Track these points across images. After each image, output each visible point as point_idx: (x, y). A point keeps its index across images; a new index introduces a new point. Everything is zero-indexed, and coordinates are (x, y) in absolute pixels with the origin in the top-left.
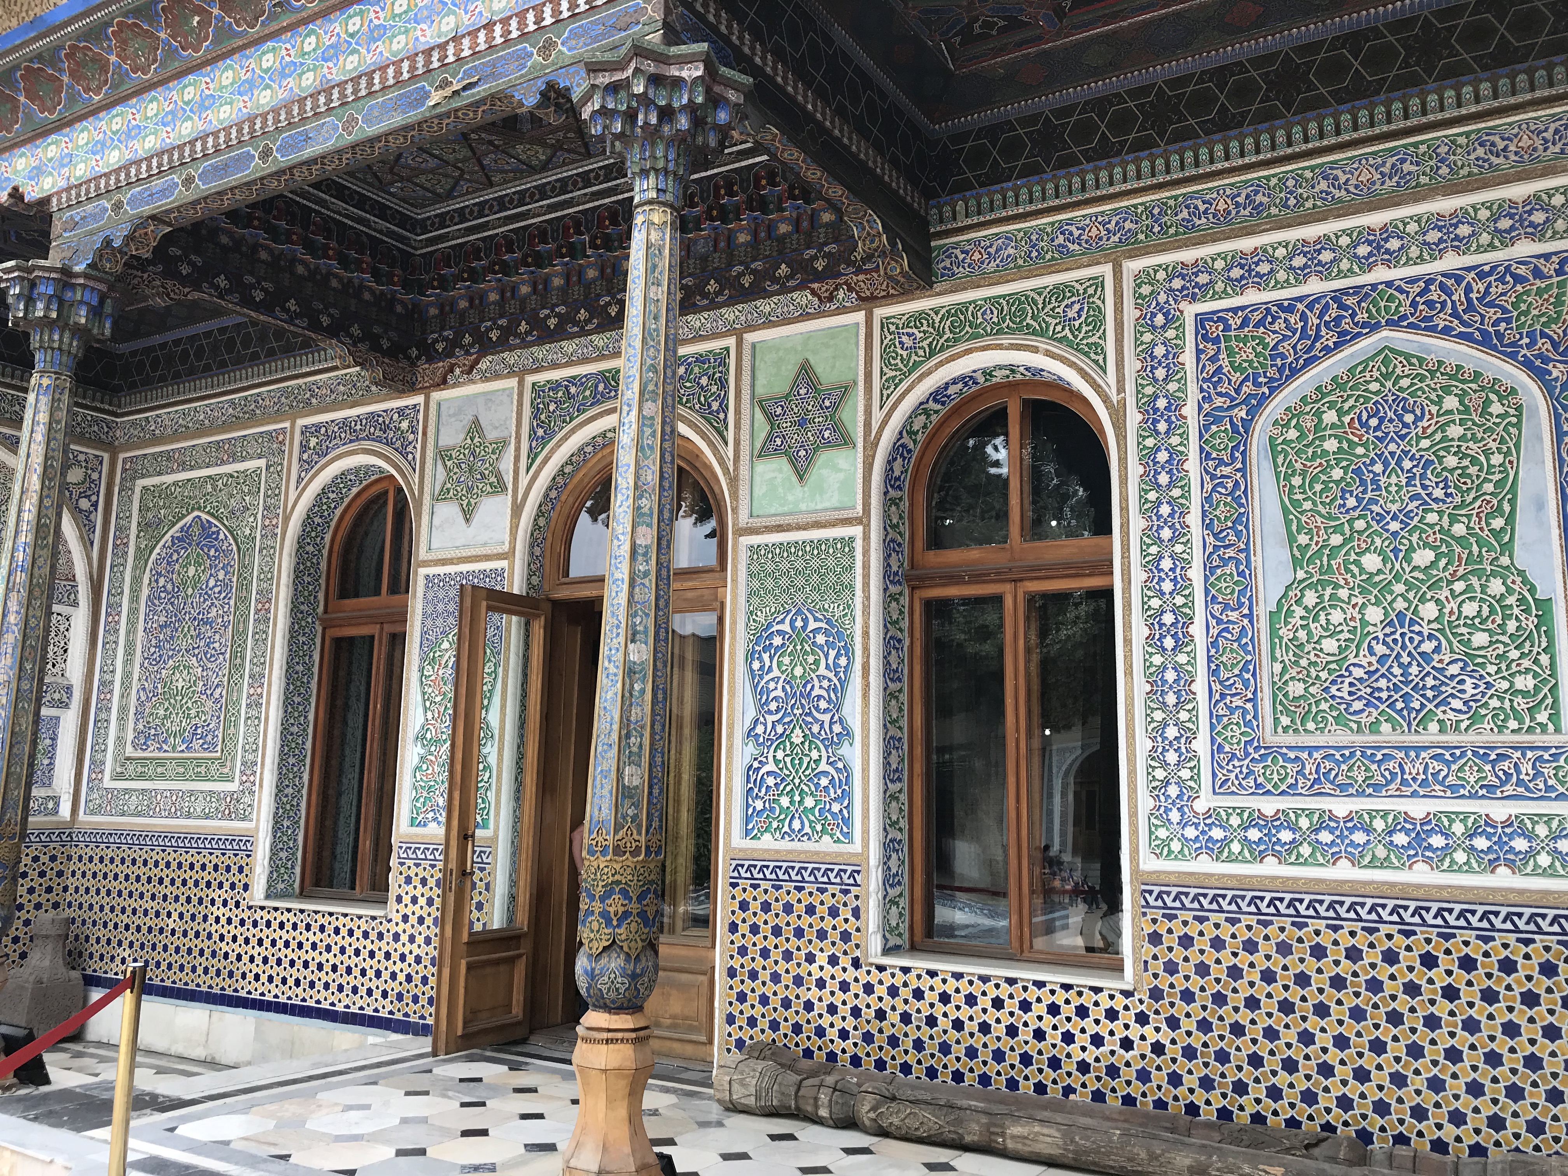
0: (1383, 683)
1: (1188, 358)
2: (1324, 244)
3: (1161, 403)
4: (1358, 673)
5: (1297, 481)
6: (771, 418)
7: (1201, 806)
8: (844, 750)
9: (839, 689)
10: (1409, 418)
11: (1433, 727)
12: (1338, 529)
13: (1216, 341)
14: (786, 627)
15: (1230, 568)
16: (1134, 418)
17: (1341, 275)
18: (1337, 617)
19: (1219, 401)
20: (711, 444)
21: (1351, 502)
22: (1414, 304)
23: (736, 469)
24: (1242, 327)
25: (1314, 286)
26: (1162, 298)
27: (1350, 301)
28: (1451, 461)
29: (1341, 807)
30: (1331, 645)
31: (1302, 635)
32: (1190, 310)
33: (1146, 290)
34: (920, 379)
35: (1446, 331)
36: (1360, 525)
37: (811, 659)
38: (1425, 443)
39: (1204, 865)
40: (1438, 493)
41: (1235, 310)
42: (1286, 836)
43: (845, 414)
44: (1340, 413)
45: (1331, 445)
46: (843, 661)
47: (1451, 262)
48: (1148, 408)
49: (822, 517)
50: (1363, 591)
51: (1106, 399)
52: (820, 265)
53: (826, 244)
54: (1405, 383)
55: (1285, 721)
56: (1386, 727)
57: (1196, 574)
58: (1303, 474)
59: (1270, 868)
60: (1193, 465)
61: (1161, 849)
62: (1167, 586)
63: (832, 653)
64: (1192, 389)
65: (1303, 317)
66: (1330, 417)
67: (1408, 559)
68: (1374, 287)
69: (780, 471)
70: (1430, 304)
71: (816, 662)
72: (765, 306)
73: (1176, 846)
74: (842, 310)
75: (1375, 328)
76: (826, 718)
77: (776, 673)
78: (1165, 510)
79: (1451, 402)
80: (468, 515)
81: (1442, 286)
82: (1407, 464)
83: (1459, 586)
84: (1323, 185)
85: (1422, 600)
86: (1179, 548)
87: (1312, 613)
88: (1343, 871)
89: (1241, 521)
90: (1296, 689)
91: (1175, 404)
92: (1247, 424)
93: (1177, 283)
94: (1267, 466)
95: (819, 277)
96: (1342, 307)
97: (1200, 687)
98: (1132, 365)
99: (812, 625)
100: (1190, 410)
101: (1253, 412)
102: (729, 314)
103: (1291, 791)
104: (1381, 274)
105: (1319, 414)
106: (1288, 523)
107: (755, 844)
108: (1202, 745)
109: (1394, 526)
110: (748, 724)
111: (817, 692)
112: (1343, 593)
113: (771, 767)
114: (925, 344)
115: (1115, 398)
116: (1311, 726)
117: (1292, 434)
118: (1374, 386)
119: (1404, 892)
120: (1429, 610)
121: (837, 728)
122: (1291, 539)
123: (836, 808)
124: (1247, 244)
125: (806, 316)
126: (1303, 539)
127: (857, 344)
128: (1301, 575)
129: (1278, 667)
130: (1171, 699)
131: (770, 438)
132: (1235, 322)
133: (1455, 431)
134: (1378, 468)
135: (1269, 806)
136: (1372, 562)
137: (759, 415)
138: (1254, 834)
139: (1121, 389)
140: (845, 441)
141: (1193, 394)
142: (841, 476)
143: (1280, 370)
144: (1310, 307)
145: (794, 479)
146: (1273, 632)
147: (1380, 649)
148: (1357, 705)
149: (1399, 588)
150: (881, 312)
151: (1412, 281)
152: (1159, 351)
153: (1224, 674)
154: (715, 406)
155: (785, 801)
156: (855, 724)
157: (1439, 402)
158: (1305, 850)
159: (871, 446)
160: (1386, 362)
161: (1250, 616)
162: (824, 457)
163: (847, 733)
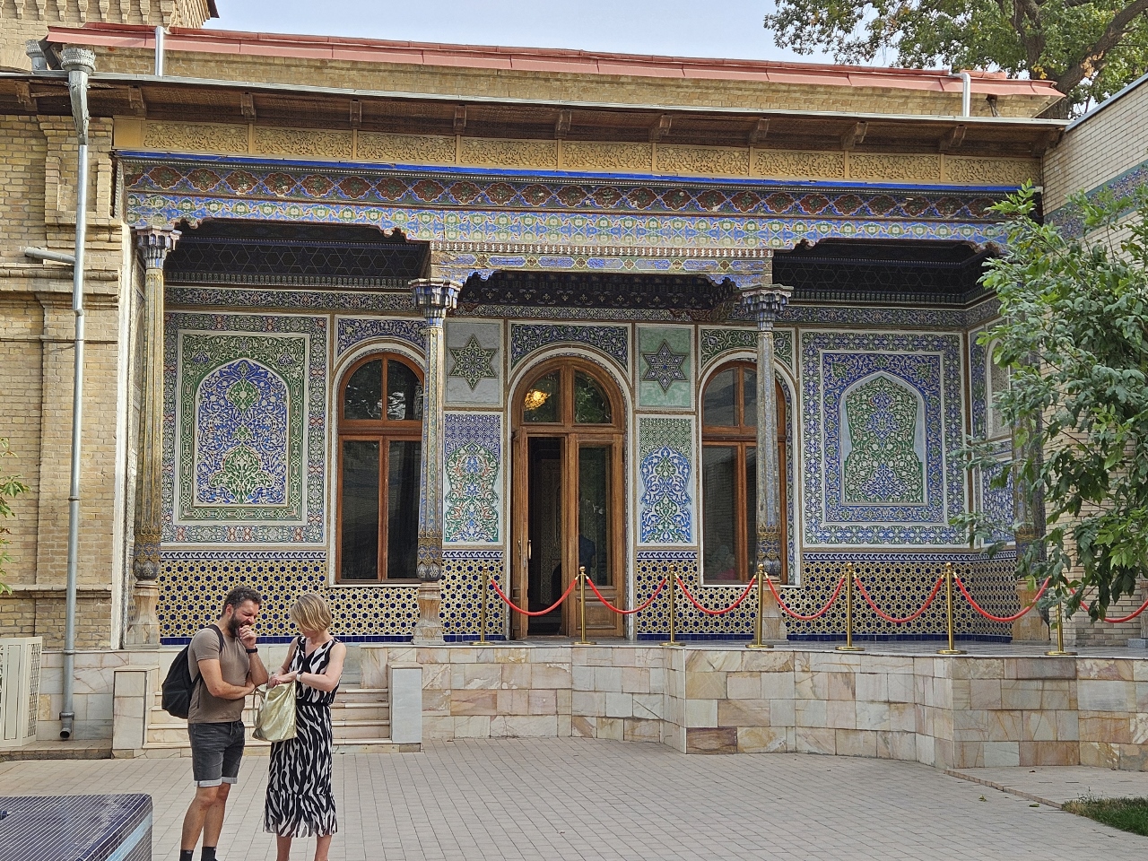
0: (877, 486)
1: (820, 369)
2: (865, 336)
3: (811, 384)
4: (871, 482)
5: (854, 417)
6: (649, 363)
7: (822, 525)
8: (688, 506)
9: (685, 482)
10: (887, 401)
11: (891, 500)
12: (866, 435)
13: (830, 364)
14: (659, 455)
15: (833, 445)
16: (802, 388)
17: (870, 349)
18: (865, 464)
19: (830, 386)
20: (619, 370)
21: (870, 427)
22: (890, 364)
23: (634, 383)
24: (839, 360)
25: (861, 351)
26: (812, 345)
27: (872, 358)
28: (898, 417)
29: (865, 526)
30: (863, 473)
31: (854, 470)
32: (822, 351)
33: (806, 341)
34: (720, 358)
35: (899, 374)
36: (872, 434)
37: (671, 469)
38: (892, 410)
39: (823, 545)
40: (895, 427)
41: (836, 354)
42: (849, 535)
43: (684, 367)
44: (868, 396)
45: (865, 407)
46: (686, 471)
47: (901, 352)
48: (807, 385)
49: (676, 410)
50: (873, 456)
51: (793, 379)
52: (675, 301)
53: (678, 292)
54: (886, 389)
55: (849, 498)
56: (878, 500)
57: (822, 446)
58: (856, 415)
59: (843, 545)
60: (821, 407)
61: (809, 540)
62: (813, 450)
63: (681, 467)
64: (822, 379)
65: (858, 361)
66: (864, 397)
67: (886, 447)
68: (879, 355)
69: (654, 387)
70: (895, 364)
71: (674, 470)
72: (648, 313)
73: (814, 539)
74: (683, 322)
75: (879, 369)
76: (679, 493)
77: (655, 474)
78: (812, 423)
79: (899, 398)
80: (473, 386)
81: (898, 359)
82: (886, 416)
83: (899, 457)
84: (865, 316)
85: (889, 460)
86: (817, 437)
87: (857, 463)
88: (865, 545)
89: (837, 430)
90: (852, 487)
91: (816, 384)
92: (839, 395)
93: (817, 341)
94: (845, 410)
95: (674, 306)
96: (869, 360)
97: (822, 485)
98: (802, 368)
99: (672, 455)
100: (821, 388)
101: (841, 392)
102: (629, 312)
103: (850, 521)
104: (881, 351)
105: (861, 395)
106: (851, 431)
107: (647, 544)
108: (823, 505)
109: (882, 436)
110: (642, 495)
111: (675, 482)
112: (867, 456)
113: (654, 513)
114: (720, 344)
115: (796, 379)
116: (856, 499)
117: (853, 401)
118: (878, 389)
119: (883, 550)
120: (891, 464)
121: (684, 498)
122: (852, 437)
123: (684, 529)
124: (841, 331)
125: (666, 322)
126: (855, 437)
127: (690, 338)
128: (854, 449)
129: (847, 480)
130: (813, 489)
131: (649, 371)
132: (836, 359)
133: (900, 407)
134: (878, 416)
135: (844, 525)
136: (875, 447)
137: (642, 360)
138: (839, 534)
139: (798, 377)
140: (685, 379)
141: (822, 383)
142: (683, 393)
143: (850, 379)
144: (860, 358)
145: (661, 391)
146: (846, 468)
147: (877, 475)
148: (870, 493)
149: (883, 456)
150: (701, 327)
151: (890, 356)
152: (811, 364)
153: (830, 482)
154: (620, 353)
155: (660, 527)
156: (692, 495)
157: (895, 397)
158: (854, 539)
159: (698, 383)
160: (881, 381)
161: (839, 462)
162: (674, 384)
163: (688, 500)
